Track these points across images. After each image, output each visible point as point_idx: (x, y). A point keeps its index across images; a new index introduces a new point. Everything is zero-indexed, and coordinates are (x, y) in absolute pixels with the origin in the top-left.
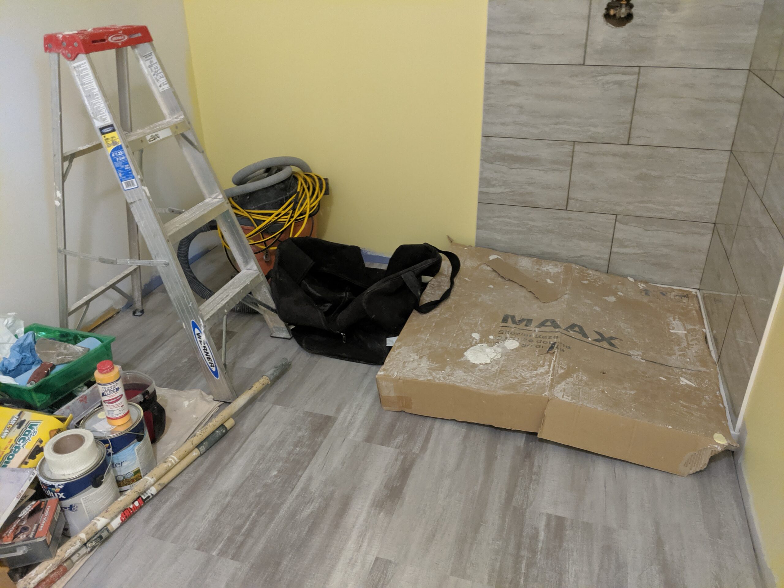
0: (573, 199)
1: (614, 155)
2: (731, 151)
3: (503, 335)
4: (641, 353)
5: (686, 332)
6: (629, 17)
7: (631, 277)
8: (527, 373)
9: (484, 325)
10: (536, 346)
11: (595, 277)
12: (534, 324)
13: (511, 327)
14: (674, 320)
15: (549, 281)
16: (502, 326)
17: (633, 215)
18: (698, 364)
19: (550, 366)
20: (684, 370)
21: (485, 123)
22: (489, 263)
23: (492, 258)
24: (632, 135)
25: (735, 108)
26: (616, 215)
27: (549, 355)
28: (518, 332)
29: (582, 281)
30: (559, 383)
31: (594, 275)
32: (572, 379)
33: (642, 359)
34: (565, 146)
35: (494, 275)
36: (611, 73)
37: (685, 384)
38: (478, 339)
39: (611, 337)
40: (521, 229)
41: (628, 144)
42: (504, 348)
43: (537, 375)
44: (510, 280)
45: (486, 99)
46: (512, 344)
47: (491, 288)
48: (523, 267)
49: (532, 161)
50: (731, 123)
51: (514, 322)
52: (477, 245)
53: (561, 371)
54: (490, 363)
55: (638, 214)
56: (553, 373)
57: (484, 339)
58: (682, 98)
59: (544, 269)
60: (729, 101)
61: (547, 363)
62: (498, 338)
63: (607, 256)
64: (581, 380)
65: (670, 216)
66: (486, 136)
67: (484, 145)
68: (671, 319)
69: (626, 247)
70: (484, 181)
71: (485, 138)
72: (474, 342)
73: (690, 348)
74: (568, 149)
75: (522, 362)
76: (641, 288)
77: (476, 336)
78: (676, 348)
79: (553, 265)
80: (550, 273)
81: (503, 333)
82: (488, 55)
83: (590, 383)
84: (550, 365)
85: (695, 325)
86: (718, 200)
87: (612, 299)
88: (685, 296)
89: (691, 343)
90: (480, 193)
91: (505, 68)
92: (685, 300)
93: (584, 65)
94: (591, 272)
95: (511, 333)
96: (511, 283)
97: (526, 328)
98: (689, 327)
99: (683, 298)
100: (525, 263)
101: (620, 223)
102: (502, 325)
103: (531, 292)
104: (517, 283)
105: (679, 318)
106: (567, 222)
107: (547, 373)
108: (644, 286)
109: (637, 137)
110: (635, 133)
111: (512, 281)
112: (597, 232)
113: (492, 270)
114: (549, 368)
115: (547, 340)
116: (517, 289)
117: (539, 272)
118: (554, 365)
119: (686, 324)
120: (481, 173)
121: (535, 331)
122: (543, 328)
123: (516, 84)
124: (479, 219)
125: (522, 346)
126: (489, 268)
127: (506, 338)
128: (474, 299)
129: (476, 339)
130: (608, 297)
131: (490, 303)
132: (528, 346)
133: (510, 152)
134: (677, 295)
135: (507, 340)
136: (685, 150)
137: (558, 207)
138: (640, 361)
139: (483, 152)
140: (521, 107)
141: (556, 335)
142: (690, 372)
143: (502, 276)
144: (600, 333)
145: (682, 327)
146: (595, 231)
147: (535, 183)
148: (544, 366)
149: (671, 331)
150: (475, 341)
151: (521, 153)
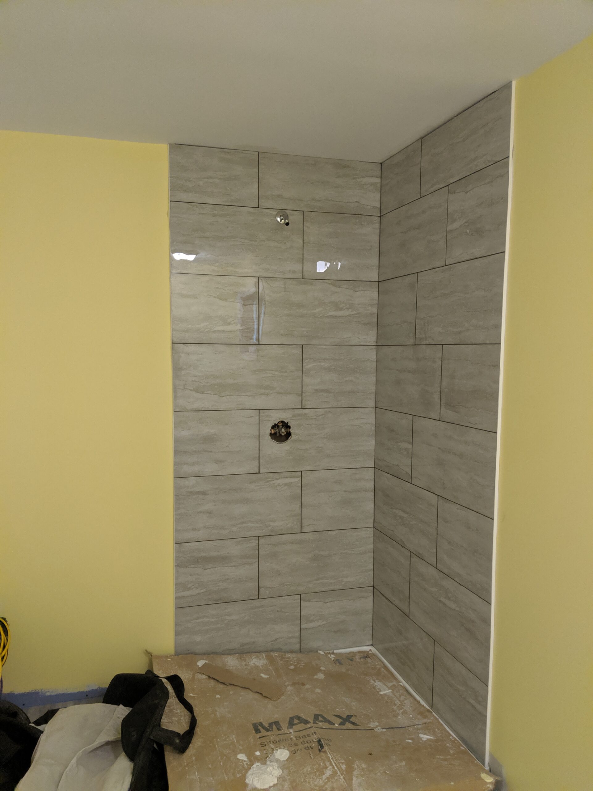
0: (263, 587)
1: (292, 543)
2: (374, 527)
3: (267, 747)
4: (377, 724)
5: (390, 691)
6: (288, 435)
7: (320, 651)
8: (318, 780)
9: (241, 742)
10: (305, 748)
11: (295, 659)
12: (284, 725)
13: (268, 736)
14: (375, 682)
15: (263, 675)
16: (260, 738)
17: (313, 592)
18: (419, 717)
19: (333, 765)
20: (416, 727)
21: (176, 531)
22: (201, 671)
23: (201, 663)
24: (303, 525)
25: (371, 495)
26: (300, 595)
27: (322, 754)
28: (278, 739)
29: (289, 668)
30: (352, 780)
31: (293, 658)
32: (356, 771)
33: (383, 729)
34: (251, 541)
35: (213, 683)
36: (281, 478)
37: (425, 740)
38: (246, 759)
39: (348, 716)
40: (219, 626)
41: (301, 533)
42: (277, 761)
43: (328, 778)
44: (231, 684)
45: (176, 509)
46: (282, 754)
47: (218, 698)
48: (233, 666)
49: (224, 559)
50: (370, 506)
51: (267, 730)
52: (177, 654)
53: (344, 767)
54: (277, 783)
55: (317, 590)
56: (340, 772)
57: (252, 760)
58: (334, 491)
59: (251, 663)
60: (366, 491)
61: (328, 764)
62: (264, 752)
63: (298, 634)
64: (363, 769)
65: (341, 587)
66: (178, 543)
67: (177, 551)
68: (372, 681)
69: (312, 621)
70: (179, 586)
71: (178, 545)
72: (245, 765)
73: (404, 704)
74: (254, 543)
75: (305, 770)
76: (333, 659)
77: (242, 757)
78: (395, 708)
79: (255, 658)
80: (258, 666)
81: (265, 745)
82: (176, 471)
83: (371, 768)
84: (331, 764)
85: (392, 682)
86: (372, 567)
87: (321, 676)
88: (366, 657)
89: (401, 700)
90: (176, 598)
91: (193, 481)
92: (369, 660)
93: (259, 473)
94: (289, 656)
95: (273, 742)
96: (233, 687)
97: (280, 732)
98: (390, 684)
99: (366, 659)
100: (231, 662)
101: (304, 601)
102: (258, 737)
103: (257, 692)
104: (239, 686)
105: (377, 679)
106: (261, 609)
107: (335, 773)
108: (334, 656)
109: (307, 526)
110: (305, 523)
111: (234, 685)
112: (287, 614)
113: (207, 677)
114: (333, 768)
115: (308, 739)
116: (243, 693)
117: (249, 668)
118: (334, 762)
119: (385, 683)
120: (176, 578)
121: (291, 733)
122: (296, 728)
123: (204, 493)
124: (177, 624)
125: (293, 753)
126: (204, 676)
127: (273, 750)
128: (213, 716)
129: (245, 761)
130: (317, 675)
131: (230, 716)
132: (297, 751)
133: (202, 554)
134: (361, 658)
135: (275, 751)
136: (343, 531)
137: (251, 598)
138: (382, 731)
139: (177, 558)
140: (210, 513)
141: (312, 730)
142: (419, 727)
143: (221, 683)
144: (339, 715)
145: (385, 687)
146: (285, 612)
147: (228, 579)
148: (327, 767)
149: (380, 693)
150: (244, 763)
151: (214, 554)
